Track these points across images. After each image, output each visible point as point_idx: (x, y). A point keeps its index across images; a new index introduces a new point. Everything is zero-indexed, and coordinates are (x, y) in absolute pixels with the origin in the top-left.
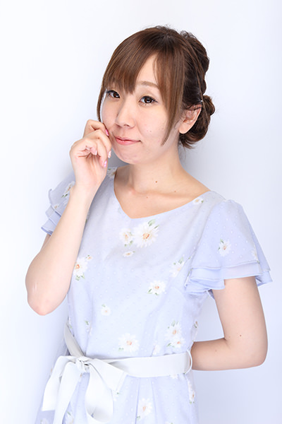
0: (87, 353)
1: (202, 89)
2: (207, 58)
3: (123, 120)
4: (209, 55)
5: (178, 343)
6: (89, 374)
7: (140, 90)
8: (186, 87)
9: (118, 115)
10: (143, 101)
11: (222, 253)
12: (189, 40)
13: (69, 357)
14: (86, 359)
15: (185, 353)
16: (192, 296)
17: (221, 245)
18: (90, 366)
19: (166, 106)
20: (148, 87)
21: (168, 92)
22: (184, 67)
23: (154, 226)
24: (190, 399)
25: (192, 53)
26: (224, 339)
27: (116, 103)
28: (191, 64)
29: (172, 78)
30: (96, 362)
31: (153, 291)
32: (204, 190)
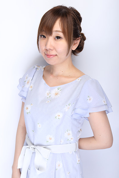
0: (34, 144)
1: (80, 30)
2: (81, 17)
3: (48, 47)
4: (82, 16)
5: (72, 139)
6: (35, 152)
7: (54, 34)
8: (74, 31)
9: (46, 45)
10: (56, 38)
11: (89, 102)
12: (72, 11)
13: (27, 146)
14: (34, 146)
15: (75, 143)
16: (75, 119)
17: (88, 98)
18: (36, 149)
19: (66, 40)
20: (58, 33)
21: (67, 34)
22: (72, 22)
23: (60, 90)
24: (78, 162)
25: (74, 16)
26: (94, 137)
27: (44, 40)
28: (75, 21)
29: (68, 27)
30: (38, 147)
31: (57, 117)
32: (82, 74)
